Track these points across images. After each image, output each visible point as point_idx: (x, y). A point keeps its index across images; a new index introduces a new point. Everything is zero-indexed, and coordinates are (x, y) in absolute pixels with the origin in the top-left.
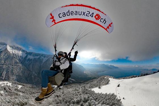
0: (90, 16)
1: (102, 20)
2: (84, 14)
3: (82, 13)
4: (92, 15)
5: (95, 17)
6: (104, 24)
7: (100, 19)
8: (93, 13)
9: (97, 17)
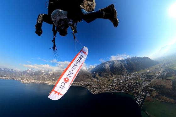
0: (69, 74)
1: (63, 84)
2: (72, 70)
3: (73, 69)
4: (69, 75)
5: (67, 78)
6: (60, 87)
7: (64, 82)
8: (70, 77)
9: (67, 79)
